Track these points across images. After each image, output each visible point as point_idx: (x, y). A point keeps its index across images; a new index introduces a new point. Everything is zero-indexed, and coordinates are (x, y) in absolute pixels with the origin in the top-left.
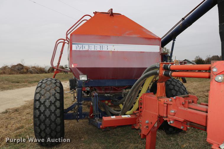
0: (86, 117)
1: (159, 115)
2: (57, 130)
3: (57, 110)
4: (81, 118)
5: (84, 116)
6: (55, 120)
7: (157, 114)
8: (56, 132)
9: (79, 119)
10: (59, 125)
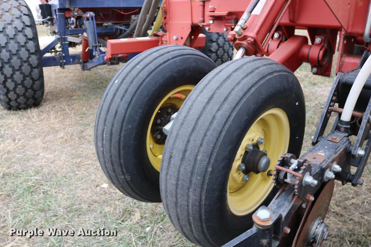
0: (76, 60)
1: (193, 24)
2: (34, 77)
3: (28, 43)
4: (68, 63)
5: (74, 60)
6: (28, 58)
7: (190, 22)
8: (32, 79)
9: (65, 64)
10: (35, 68)
